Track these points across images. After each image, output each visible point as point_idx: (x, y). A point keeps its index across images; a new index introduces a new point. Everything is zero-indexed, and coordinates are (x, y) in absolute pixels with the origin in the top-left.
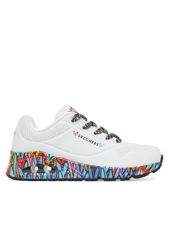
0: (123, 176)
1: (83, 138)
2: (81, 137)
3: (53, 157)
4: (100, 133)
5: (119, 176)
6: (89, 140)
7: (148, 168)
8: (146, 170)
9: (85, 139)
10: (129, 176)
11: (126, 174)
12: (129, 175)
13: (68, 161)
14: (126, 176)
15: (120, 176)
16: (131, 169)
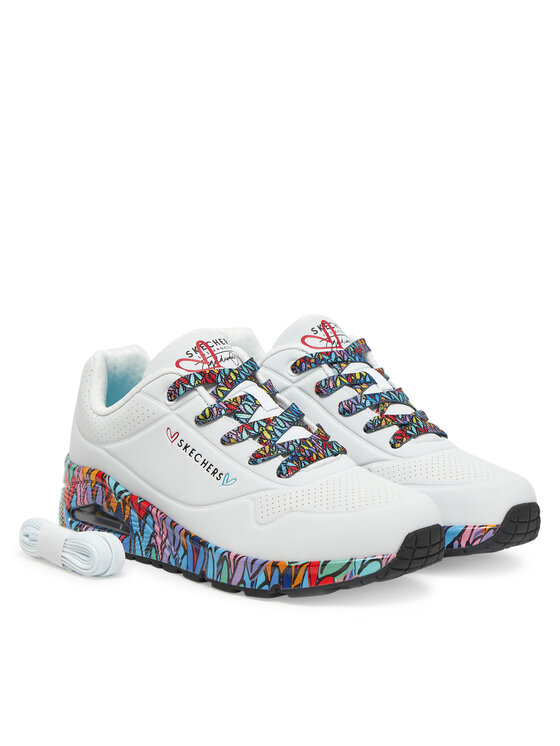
0: (252, 583)
1: (189, 450)
2: (186, 447)
3: (126, 491)
4: (238, 441)
5: (242, 581)
6: (201, 461)
7: (327, 571)
8: (323, 575)
9: (195, 453)
10: (266, 587)
11: (261, 579)
12: (267, 582)
13: (154, 511)
14: (259, 583)
15: (244, 583)
16: (275, 565)
